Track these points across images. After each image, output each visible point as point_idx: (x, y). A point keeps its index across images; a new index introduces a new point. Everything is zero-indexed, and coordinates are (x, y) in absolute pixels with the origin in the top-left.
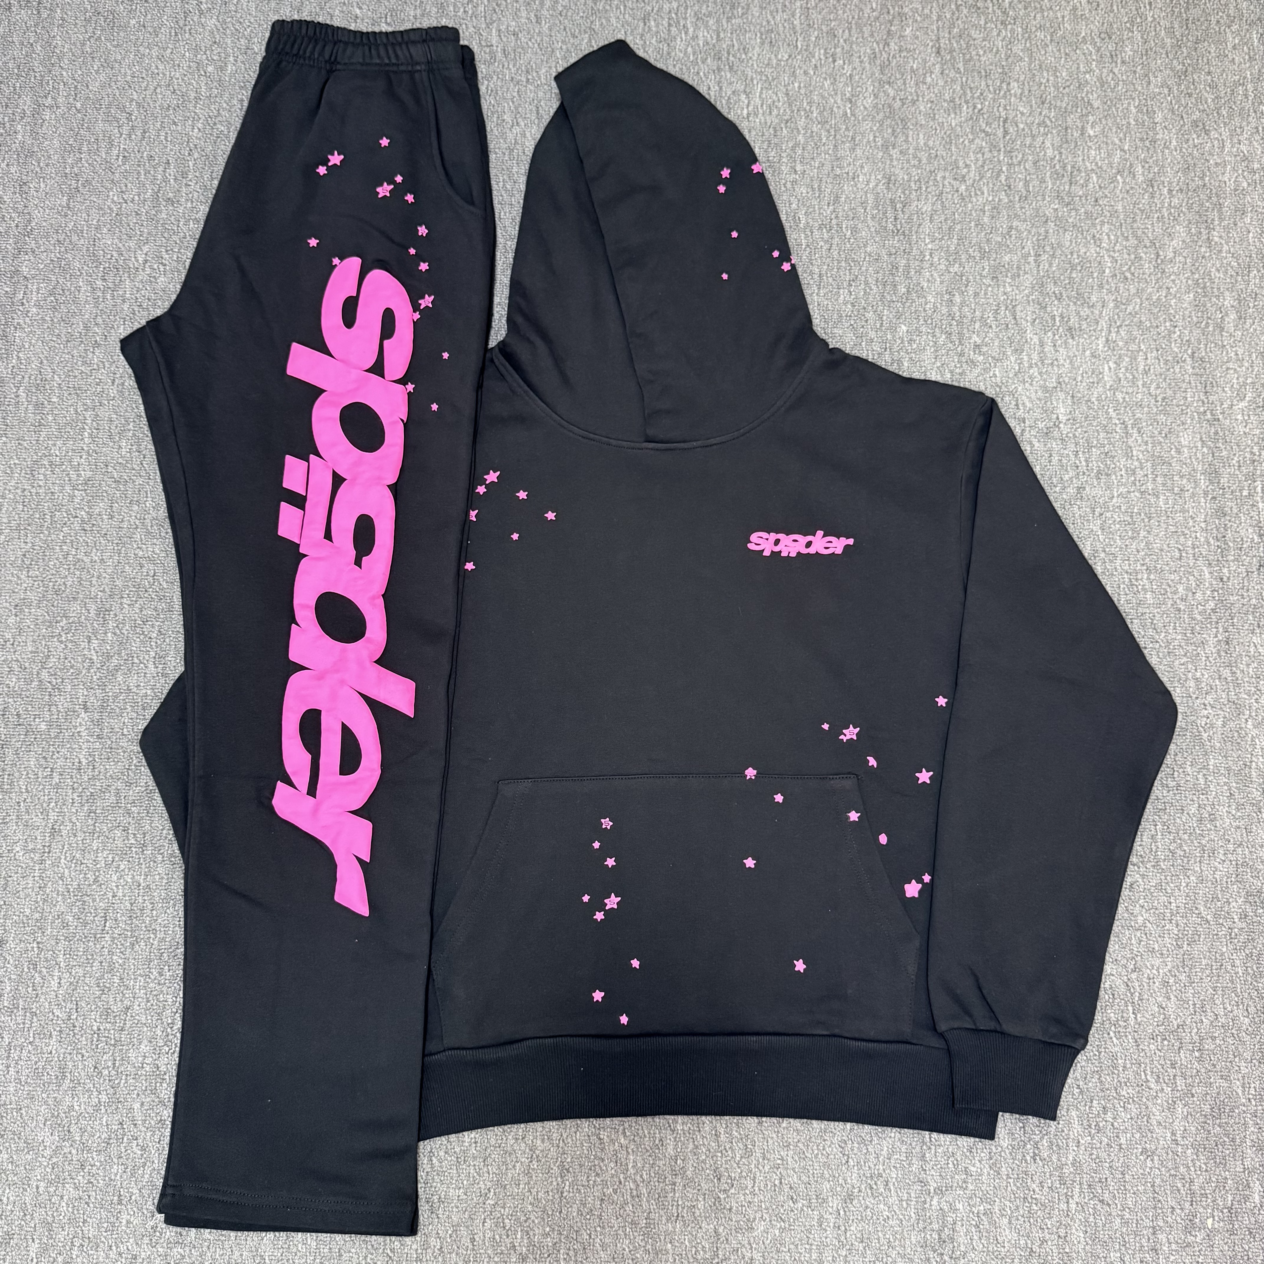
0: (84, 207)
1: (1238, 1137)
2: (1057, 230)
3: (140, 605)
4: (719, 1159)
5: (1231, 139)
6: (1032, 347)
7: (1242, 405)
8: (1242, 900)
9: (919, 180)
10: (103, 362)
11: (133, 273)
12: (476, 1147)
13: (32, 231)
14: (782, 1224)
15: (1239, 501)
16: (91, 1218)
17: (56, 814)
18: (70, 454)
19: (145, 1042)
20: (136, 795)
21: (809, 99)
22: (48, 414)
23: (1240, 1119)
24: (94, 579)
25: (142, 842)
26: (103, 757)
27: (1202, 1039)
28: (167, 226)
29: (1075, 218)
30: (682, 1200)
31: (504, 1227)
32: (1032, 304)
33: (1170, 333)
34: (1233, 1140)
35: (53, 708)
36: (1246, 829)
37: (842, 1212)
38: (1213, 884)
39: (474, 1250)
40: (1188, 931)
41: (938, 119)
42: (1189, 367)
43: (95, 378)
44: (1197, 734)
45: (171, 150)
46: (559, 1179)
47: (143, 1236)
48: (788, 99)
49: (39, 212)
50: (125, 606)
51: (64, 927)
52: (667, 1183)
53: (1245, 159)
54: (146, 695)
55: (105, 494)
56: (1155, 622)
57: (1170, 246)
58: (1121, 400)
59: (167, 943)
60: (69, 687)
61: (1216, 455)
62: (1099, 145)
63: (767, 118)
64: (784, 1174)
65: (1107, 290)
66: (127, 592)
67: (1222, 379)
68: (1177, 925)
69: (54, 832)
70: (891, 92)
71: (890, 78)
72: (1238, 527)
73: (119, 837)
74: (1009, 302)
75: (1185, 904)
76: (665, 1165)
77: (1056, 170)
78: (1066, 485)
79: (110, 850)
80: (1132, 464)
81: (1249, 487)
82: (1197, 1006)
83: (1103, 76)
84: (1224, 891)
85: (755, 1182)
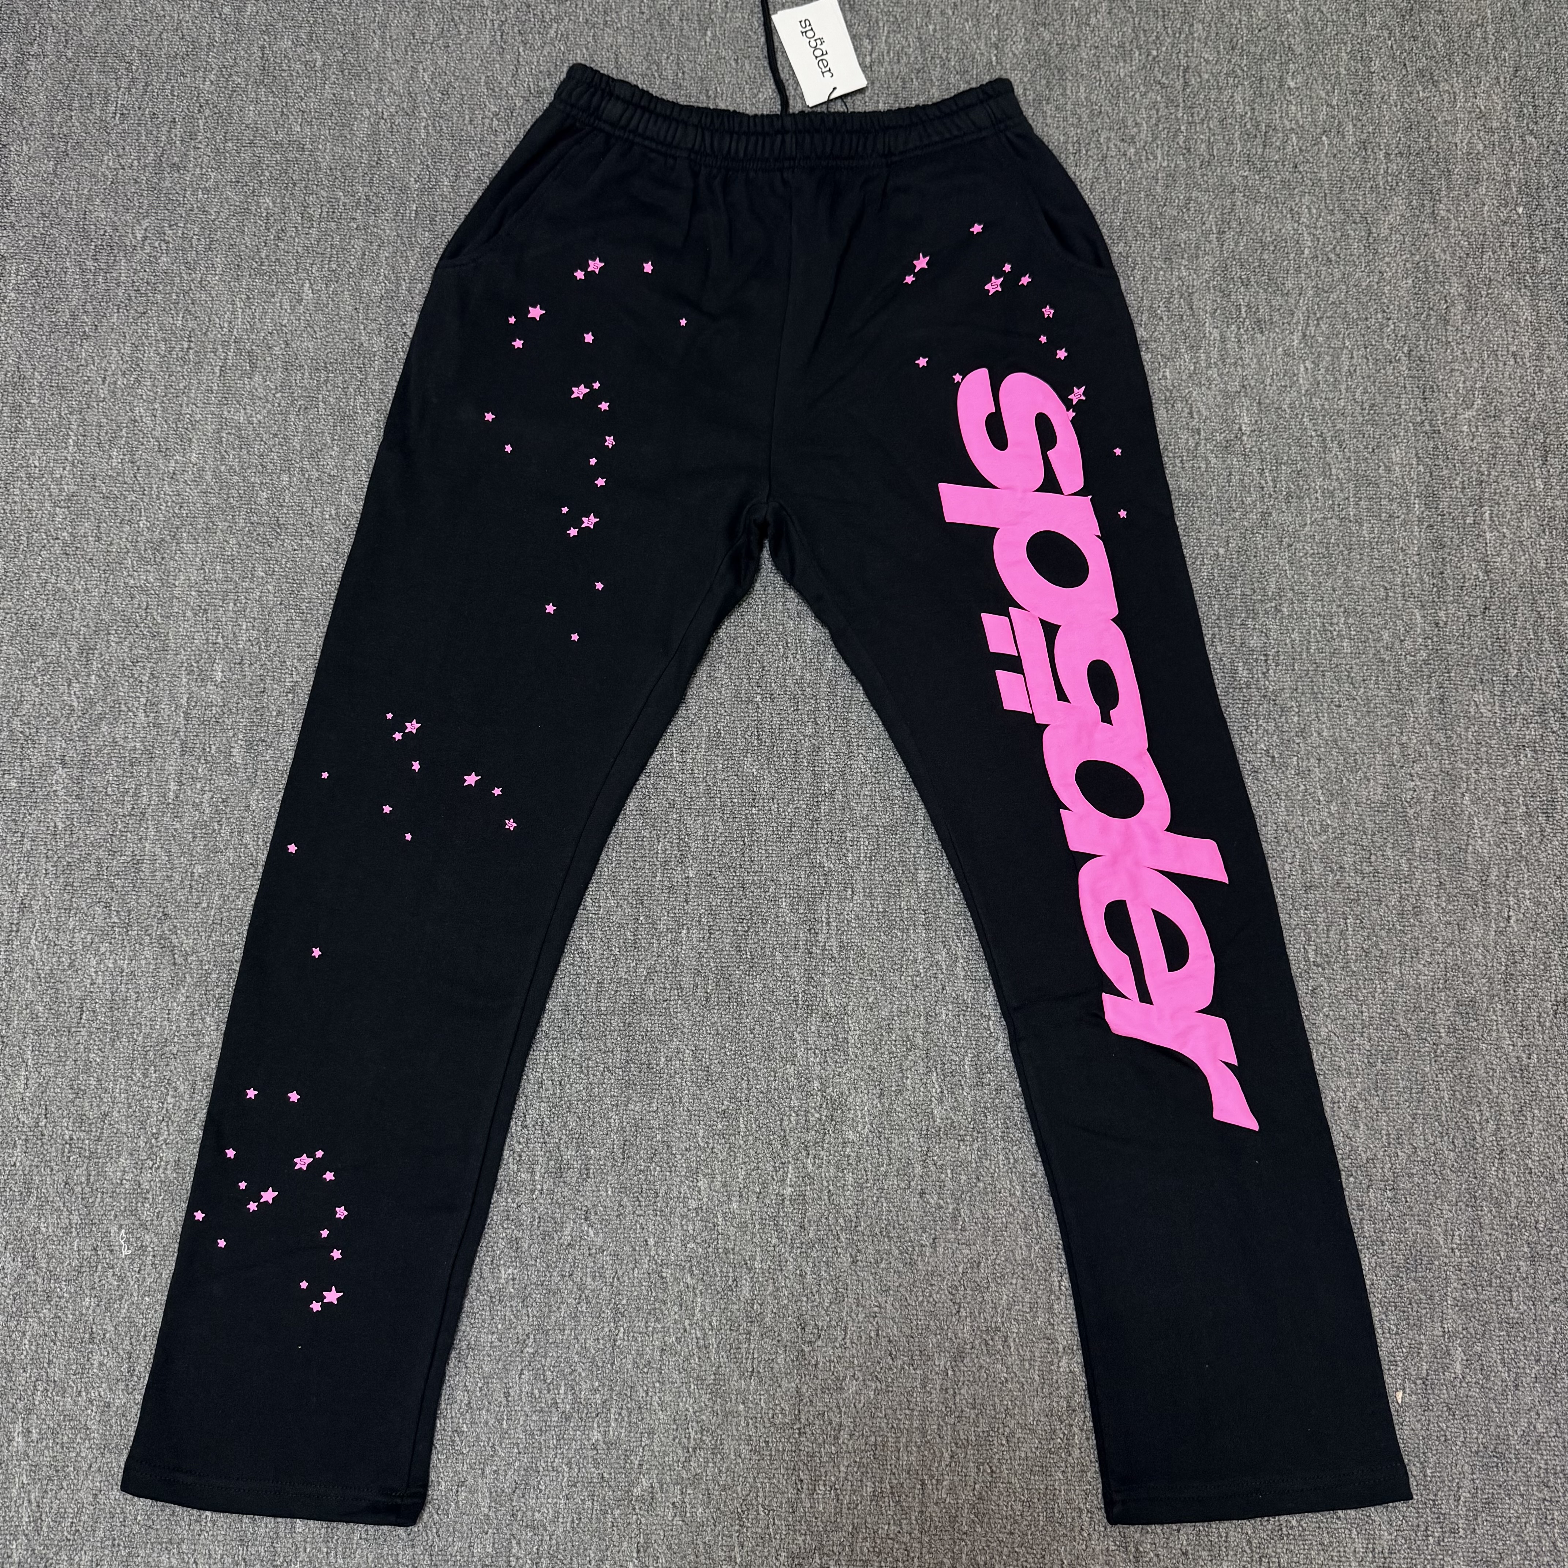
0: (73, 174)
1: (1437, 1294)
2: (1247, 202)
3: (130, 642)
4: (804, 1304)
5: (1464, 92)
6: (1211, 343)
7: (1469, 414)
8: (1450, 1010)
9: (1078, 142)
10: (92, 357)
11: (130, 252)
12: (514, 1284)
13: (11, 202)
14: (879, 1384)
15: (1461, 529)
16: (57, 1358)
17: (26, 886)
18: (52, 464)
19: (125, 1154)
20: (121, 865)
21: (946, 43)
22: (26, 418)
23: (1440, 1272)
24: (77, 613)
25: (127, 921)
26: (82, 820)
27: (1396, 1176)
28: (171, 196)
29: (1269, 187)
30: (758, 1352)
31: (545, 1380)
32: (1212, 291)
33: (1382, 327)
34: (1431, 1297)
35: (26, 763)
36: (1458, 925)
37: (950, 1372)
38: (1415, 991)
39: (508, 1406)
40: (1382, 1046)
41: (1103, 68)
42: (1404, 369)
43: (83, 375)
44: (1401, 810)
45: (178, 106)
46: (612, 1324)
47: (118, 1381)
48: (921, 45)
49: (20, 180)
50: (113, 644)
51: (33, 1018)
52: (742, 1331)
53: (1481, 115)
54: (135, 749)
55: (91, 512)
56: (1353, 675)
57: (1385, 221)
58: (1320, 407)
59: (153, 1040)
60: (45, 738)
61: (1434, 474)
62: (1301, 99)
63: (895, 67)
64: (881, 1323)
65: (1305, 274)
66: (115, 628)
67: (1445, 383)
68: (1370, 1040)
69: (23, 907)
70: (1047, 36)
71: (1046, 18)
72: (1459, 561)
73: (99, 915)
74: (1184, 288)
75: (1380, 1014)
76: (739, 1310)
77: (1248, 130)
78: (1248, 510)
79: (89, 930)
80: (1331, 485)
81: (1474, 513)
82: (1392, 1136)
83: (1310, 14)
84: (1429, 999)
85: (846, 1333)
